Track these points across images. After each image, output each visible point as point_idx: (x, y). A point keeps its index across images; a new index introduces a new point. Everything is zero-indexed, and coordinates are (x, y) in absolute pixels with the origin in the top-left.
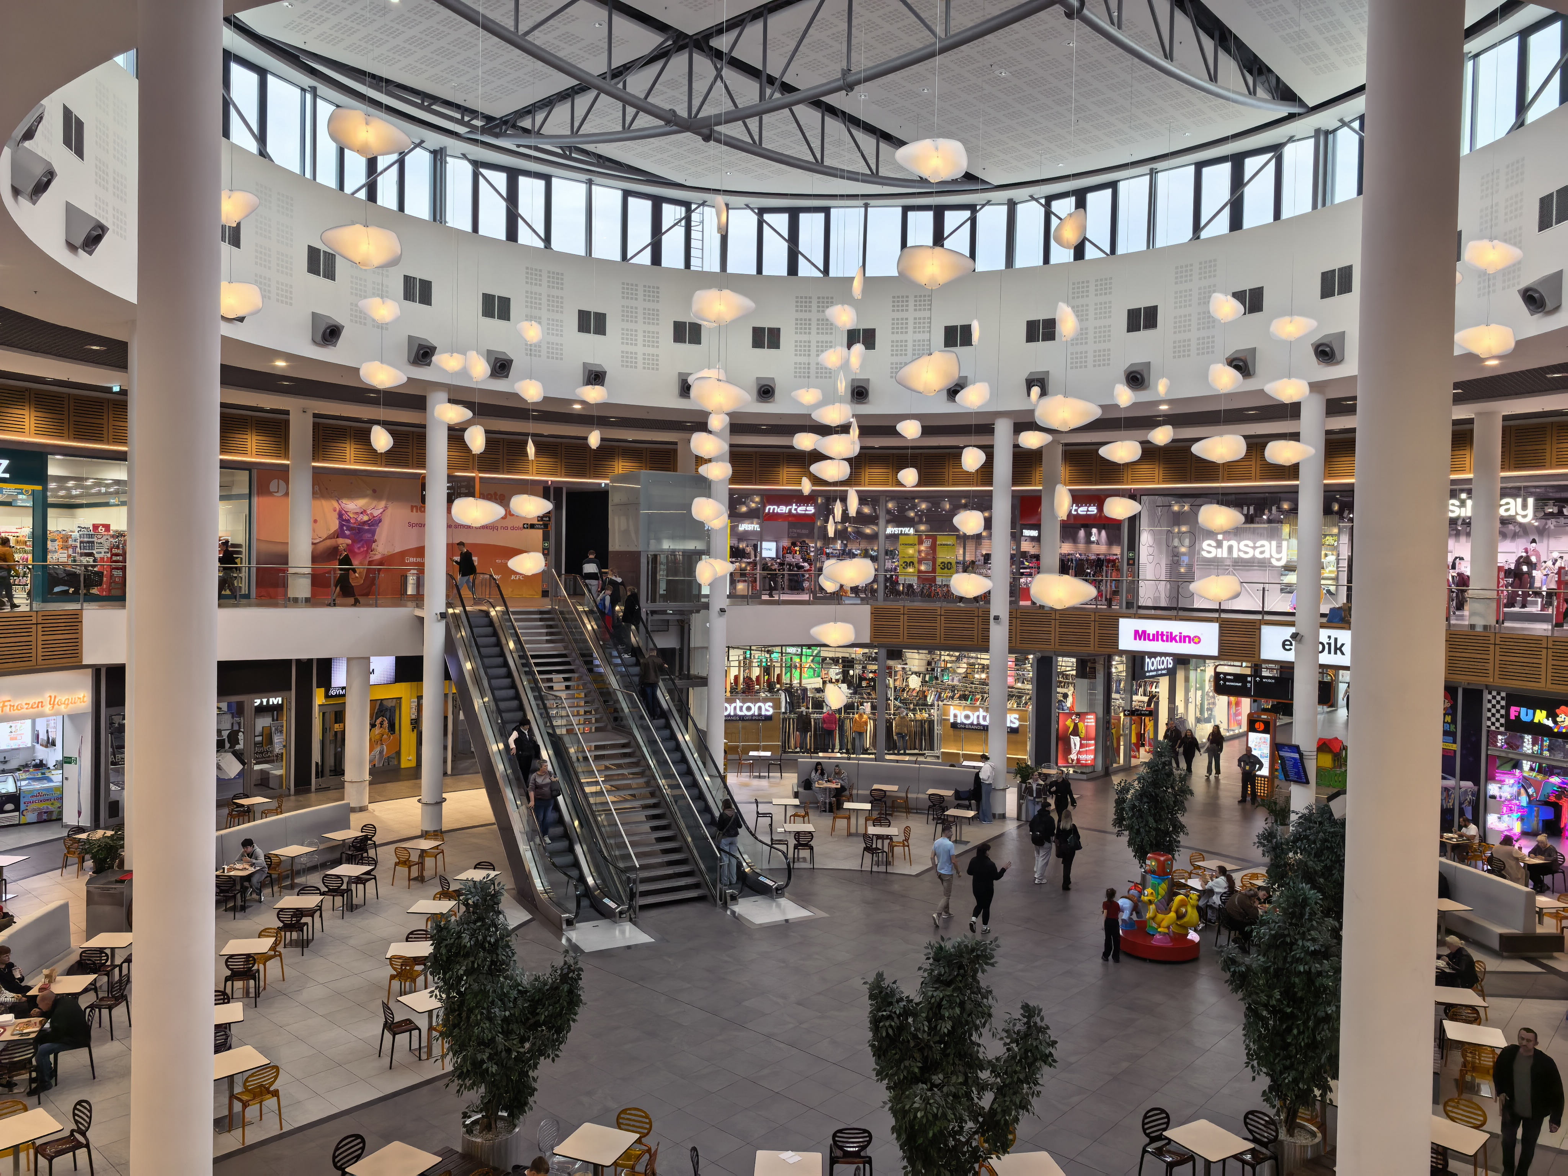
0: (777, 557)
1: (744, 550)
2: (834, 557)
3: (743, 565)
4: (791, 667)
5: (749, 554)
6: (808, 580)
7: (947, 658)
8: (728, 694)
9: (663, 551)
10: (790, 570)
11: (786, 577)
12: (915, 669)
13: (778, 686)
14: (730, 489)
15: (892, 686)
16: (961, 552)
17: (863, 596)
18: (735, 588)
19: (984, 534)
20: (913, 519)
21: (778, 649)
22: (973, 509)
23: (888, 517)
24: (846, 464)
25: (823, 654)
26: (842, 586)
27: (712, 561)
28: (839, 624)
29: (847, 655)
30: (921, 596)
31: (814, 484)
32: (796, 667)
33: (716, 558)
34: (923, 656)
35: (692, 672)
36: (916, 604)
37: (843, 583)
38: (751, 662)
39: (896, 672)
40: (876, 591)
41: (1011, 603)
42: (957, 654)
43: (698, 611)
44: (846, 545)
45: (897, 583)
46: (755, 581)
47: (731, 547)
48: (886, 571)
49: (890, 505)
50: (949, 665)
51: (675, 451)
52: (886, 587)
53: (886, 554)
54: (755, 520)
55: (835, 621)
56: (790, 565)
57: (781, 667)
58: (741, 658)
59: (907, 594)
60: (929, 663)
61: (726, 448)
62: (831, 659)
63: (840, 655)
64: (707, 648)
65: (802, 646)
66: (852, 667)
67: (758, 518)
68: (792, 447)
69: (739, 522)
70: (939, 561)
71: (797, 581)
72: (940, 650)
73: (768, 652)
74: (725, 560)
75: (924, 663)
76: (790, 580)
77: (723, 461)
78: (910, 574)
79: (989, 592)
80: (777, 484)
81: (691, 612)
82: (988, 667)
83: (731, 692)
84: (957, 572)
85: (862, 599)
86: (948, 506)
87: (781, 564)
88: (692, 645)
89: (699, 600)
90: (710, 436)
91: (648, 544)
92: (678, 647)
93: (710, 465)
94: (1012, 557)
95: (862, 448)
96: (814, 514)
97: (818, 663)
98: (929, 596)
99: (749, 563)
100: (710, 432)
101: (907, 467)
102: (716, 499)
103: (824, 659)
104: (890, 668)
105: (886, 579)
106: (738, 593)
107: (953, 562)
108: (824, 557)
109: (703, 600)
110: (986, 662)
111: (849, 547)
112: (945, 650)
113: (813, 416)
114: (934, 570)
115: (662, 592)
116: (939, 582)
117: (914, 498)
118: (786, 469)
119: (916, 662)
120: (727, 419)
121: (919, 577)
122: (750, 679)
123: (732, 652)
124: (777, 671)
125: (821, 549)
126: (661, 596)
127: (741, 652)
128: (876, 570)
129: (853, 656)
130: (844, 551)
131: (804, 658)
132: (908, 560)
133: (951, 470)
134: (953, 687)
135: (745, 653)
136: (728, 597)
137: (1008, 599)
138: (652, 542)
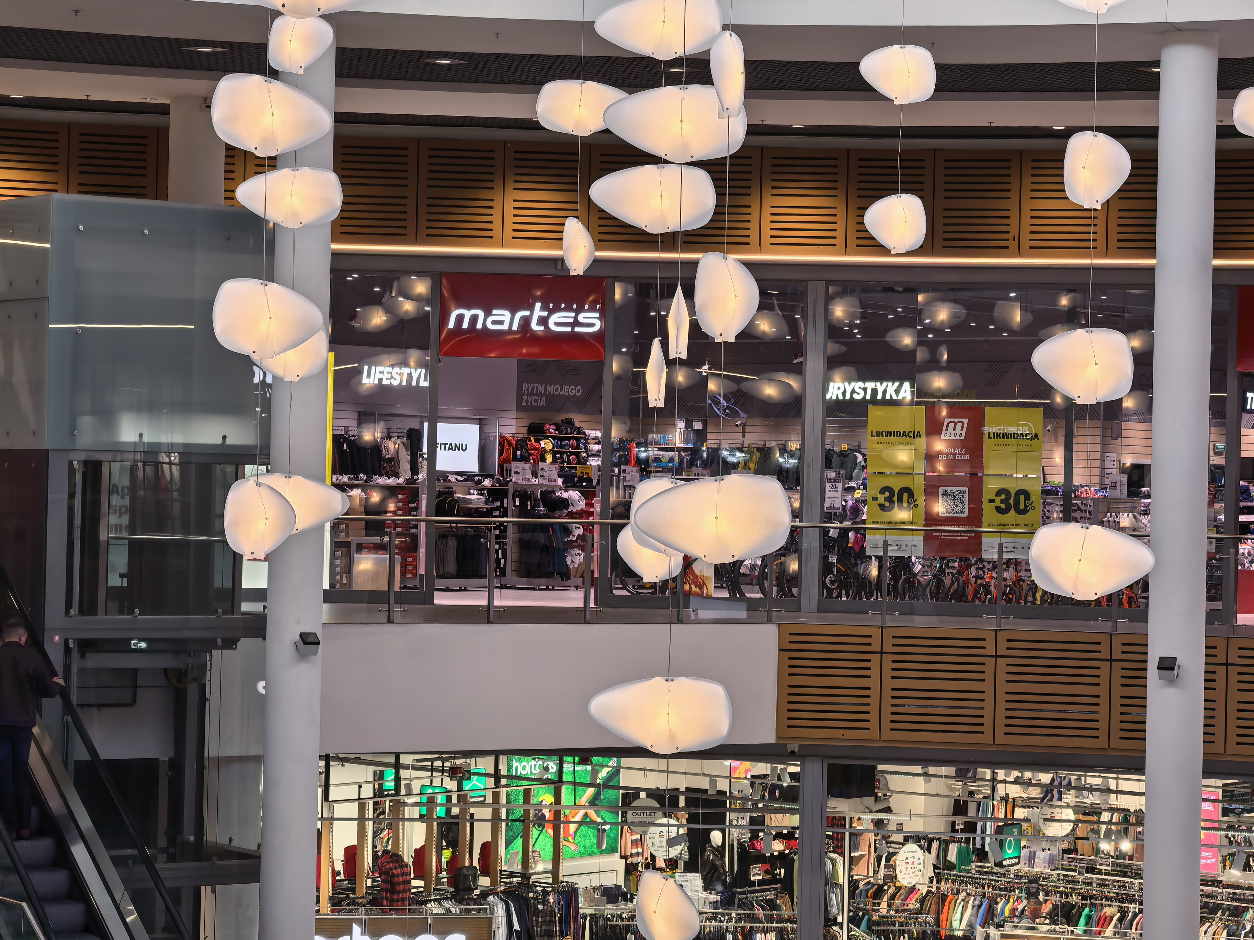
0: (484, 470)
1: (376, 448)
2: (665, 470)
3: (376, 497)
4: (524, 820)
5: (394, 461)
6: (583, 543)
7: (1015, 791)
8: (326, 907)
9: (118, 450)
10: (522, 511)
11: (511, 535)
12: (917, 826)
13: (484, 881)
14: (335, 256)
15: (842, 877)
16: (1058, 457)
17: (754, 594)
18: (348, 569)
19: (1128, 404)
20: (912, 353)
21: (486, 764)
22: (1097, 323)
23: (833, 348)
24: (702, 178)
25: (628, 779)
26: (688, 562)
27: (276, 480)
28: (682, 682)
29: (703, 783)
30: (935, 596)
31: (600, 242)
32: (541, 821)
33: (289, 473)
34: (938, 785)
35: (210, 836)
36: (919, 621)
37: (694, 551)
38: (398, 805)
39: (856, 836)
40: (795, 579)
41: (1211, 617)
42: (1045, 778)
43: (230, 643)
44: (701, 436)
45: (861, 555)
46: (412, 547)
47: (337, 440)
48: (828, 517)
49: (839, 311)
50: (1020, 813)
51: (162, 133)
52: (827, 568)
53: (828, 464)
54: (414, 355)
55: (669, 674)
56: (524, 495)
57: (495, 820)
58: (368, 791)
59: (893, 590)
60: (959, 808)
61: (327, 122)
62: (653, 794)
63: (681, 783)
64: (257, 759)
65: (560, 754)
66: (719, 820)
67: (423, 346)
68: (535, 125)
69: (361, 360)
70: (991, 486)
71: (545, 549)
72: (994, 764)
73: (454, 772)
74: (321, 479)
75: (944, 806)
76: (524, 545)
77: (315, 165)
78: (903, 528)
79: (1144, 584)
80: (485, 238)
81: (209, 645)
82: (1140, 817)
83: (335, 901)
84: (1046, 520)
85: (752, 605)
86: (1017, 317)
87: (495, 494)
88: (211, 751)
89: (233, 608)
90: (276, 85)
91: (73, 427)
92: (164, 758)
93: (272, 176)
94: (1215, 473)
95: (752, 130)
96: (599, 336)
97: (612, 808)
98: (960, 595)
99: (392, 491)
100: (274, 74)
101: (892, 191)
102: (292, 286)
103: (631, 796)
104: (837, 822)
105: (827, 544)
106: (360, 584)
107: (1035, 489)
108: (632, 471)
109: (246, 607)
110: (1133, 804)
111: (711, 440)
112: (1009, 765)
113: (601, 28)
114: (975, 517)
115: (115, 581)
116: (990, 554)
117: (913, 290)
118: (512, 195)
119: (919, 804)
120: (327, 32)
121: (929, 537)
122: (396, 858)
123: (338, 773)
124: (482, 833)
125: (624, 444)
126: (114, 593)
127: (366, 773)
128: (796, 514)
129: (723, 785)
130: (694, 453)
131: (566, 792)
132: (897, 484)
133: (1028, 204)
134: (1034, 880)
135: (379, 777)
136: (328, 597)
137: (1202, 606)
138: (86, 422)
